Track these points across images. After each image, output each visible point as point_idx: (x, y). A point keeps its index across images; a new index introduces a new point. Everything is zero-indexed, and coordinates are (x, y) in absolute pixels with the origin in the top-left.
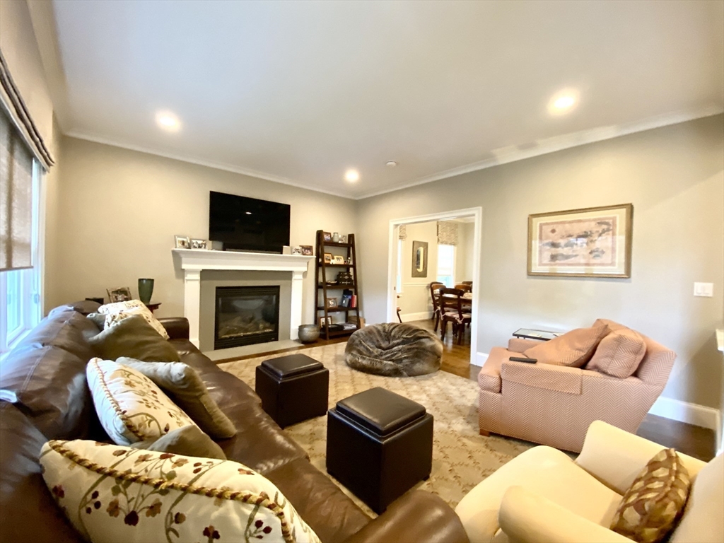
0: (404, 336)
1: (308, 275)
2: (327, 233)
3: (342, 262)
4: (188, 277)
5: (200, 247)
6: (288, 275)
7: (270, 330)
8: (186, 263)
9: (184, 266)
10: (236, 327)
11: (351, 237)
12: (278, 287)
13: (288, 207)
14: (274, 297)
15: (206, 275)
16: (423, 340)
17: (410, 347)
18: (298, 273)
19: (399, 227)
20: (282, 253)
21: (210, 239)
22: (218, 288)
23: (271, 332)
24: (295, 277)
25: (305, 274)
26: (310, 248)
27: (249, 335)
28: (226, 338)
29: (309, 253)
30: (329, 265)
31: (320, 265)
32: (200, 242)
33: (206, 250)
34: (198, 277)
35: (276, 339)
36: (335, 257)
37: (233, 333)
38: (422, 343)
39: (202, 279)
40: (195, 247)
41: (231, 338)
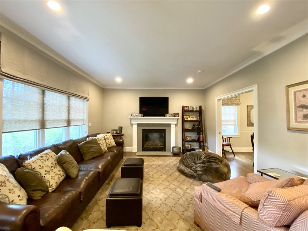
0: (204, 159)
1: (178, 125)
2: (186, 107)
3: (195, 119)
4: (134, 126)
5: (136, 116)
6: (169, 125)
7: (163, 147)
8: (133, 121)
9: (132, 123)
10: (150, 144)
11: (200, 107)
12: (165, 130)
13: (168, 98)
14: (164, 134)
15: (139, 125)
16: (213, 163)
17: (204, 165)
18: (173, 124)
19: (221, 101)
20: (165, 117)
21: (140, 113)
22: (143, 130)
23: (162, 148)
24: (172, 126)
25: (176, 125)
26: (178, 114)
27: (154, 148)
28: (146, 148)
29: (177, 116)
30: (187, 121)
31: (184, 121)
32: (136, 114)
33: (138, 117)
34: (136, 126)
35: (165, 151)
36: (191, 117)
37: (149, 146)
38: (211, 165)
39: (138, 126)
40: (135, 116)
41: (148, 148)
